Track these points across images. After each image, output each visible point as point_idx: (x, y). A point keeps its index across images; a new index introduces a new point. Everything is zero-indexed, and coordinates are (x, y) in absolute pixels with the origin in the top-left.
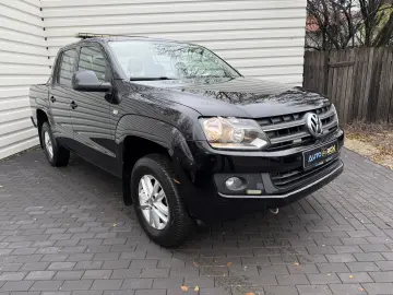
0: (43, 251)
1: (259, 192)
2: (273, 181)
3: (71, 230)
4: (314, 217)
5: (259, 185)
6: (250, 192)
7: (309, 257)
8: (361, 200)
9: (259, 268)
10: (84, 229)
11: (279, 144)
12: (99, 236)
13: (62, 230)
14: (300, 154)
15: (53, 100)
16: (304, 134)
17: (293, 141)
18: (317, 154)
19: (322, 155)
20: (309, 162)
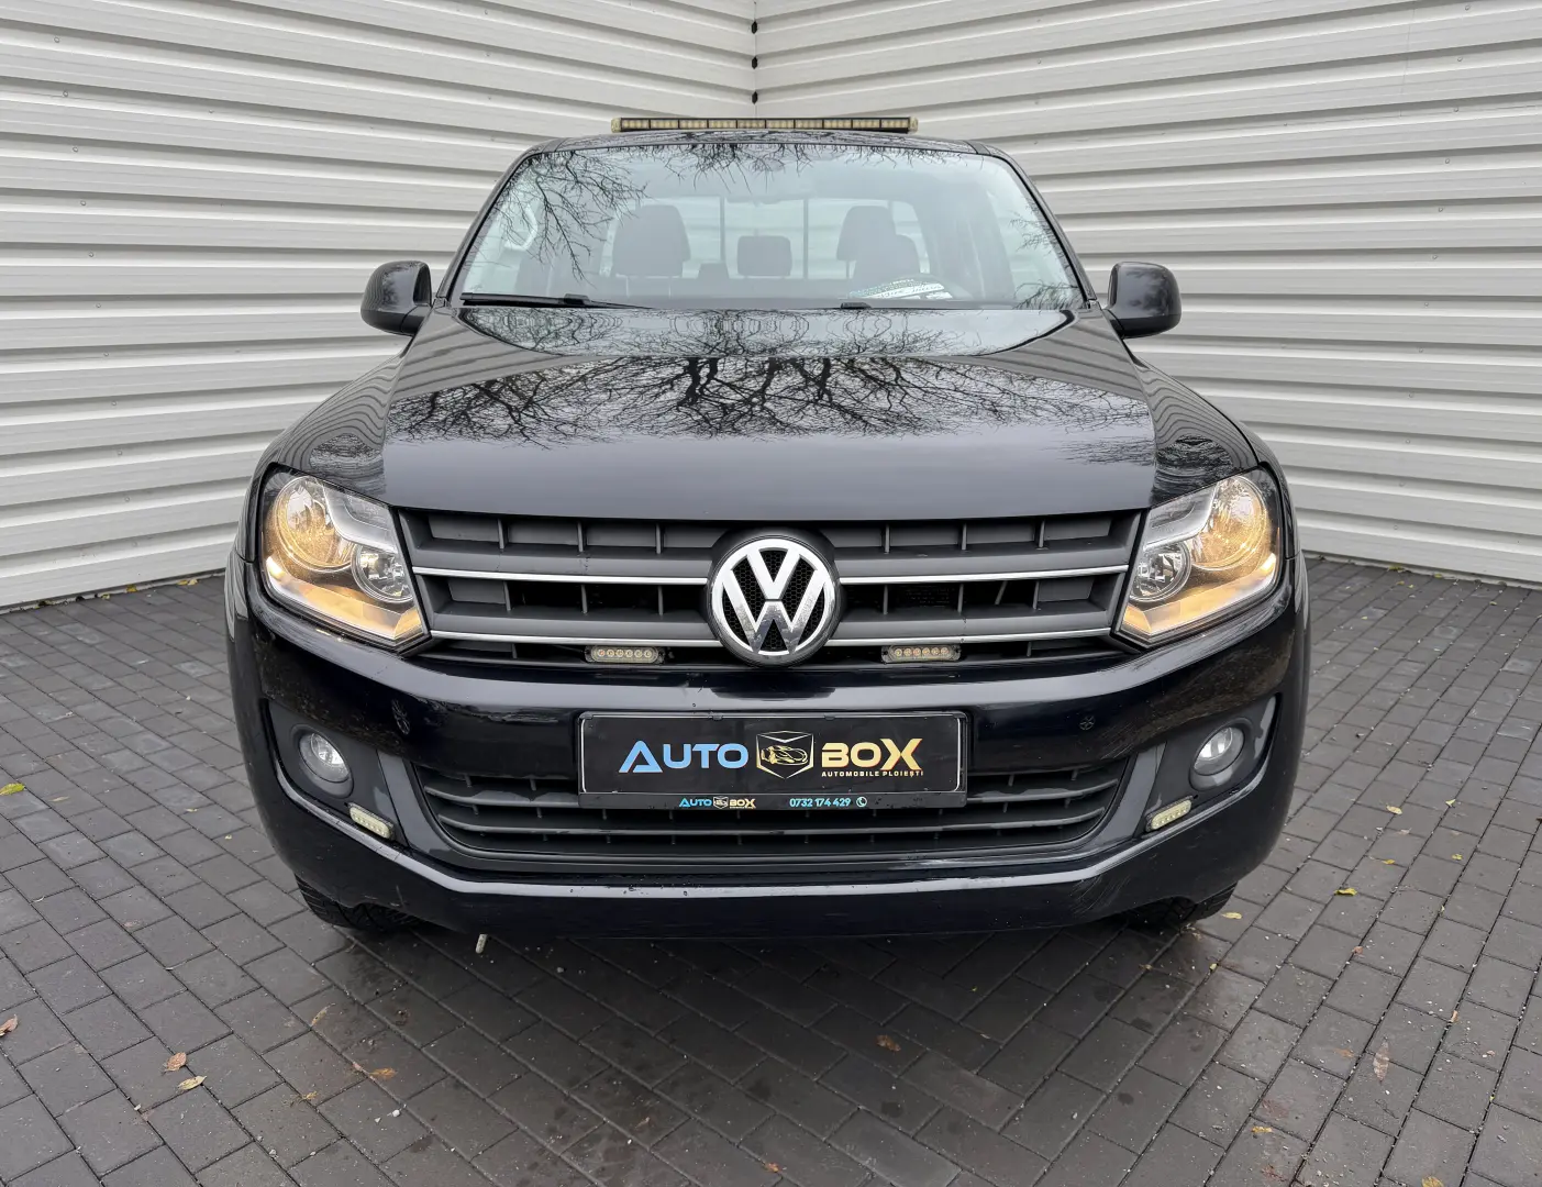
2: (430, 804)
6: (356, 812)
16: (686, 634)
17: (589, 653)
18: (713, 747)
19: (759, 766)
20: (625, 769)
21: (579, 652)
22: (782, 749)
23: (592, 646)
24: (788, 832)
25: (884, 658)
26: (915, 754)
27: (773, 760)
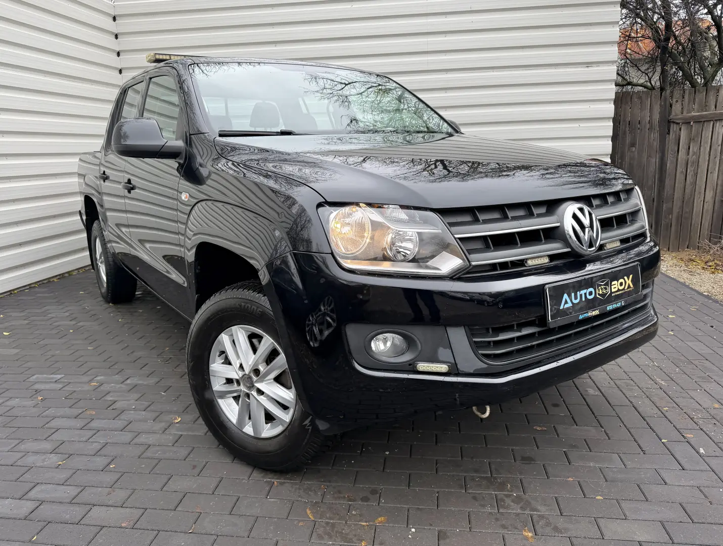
0: (30, 460)
1: (444, 368)
2: (476, 346)
3: (95, 424)
4: (591, 432)
5: (443, 353)
6: (422, 366)
7: (561, 522)
8: (706, 402)
9: (441, 536)
10: (119, 424)
11: (493, 267)
12: (142, 439)
13: (79, 423)
14: (540, 290)
15: (105, 177)
16: (556, 248)
17: (526, 262)
18: (585, 291)
19: (598, 296)
20: (561, 308)
21: (522, 263)
22: (602, 287)
23: (527, 259)
24: (595, 324)
25: (605, 248)
26: (632, 281)
27: (601, 293)
